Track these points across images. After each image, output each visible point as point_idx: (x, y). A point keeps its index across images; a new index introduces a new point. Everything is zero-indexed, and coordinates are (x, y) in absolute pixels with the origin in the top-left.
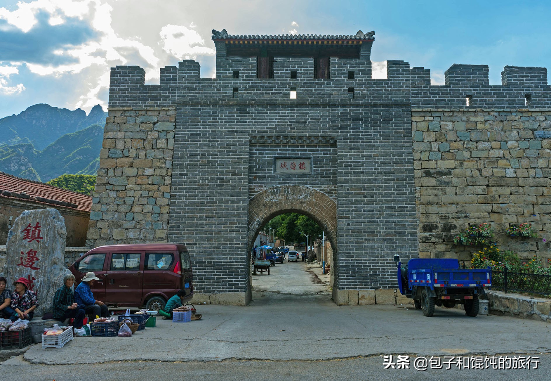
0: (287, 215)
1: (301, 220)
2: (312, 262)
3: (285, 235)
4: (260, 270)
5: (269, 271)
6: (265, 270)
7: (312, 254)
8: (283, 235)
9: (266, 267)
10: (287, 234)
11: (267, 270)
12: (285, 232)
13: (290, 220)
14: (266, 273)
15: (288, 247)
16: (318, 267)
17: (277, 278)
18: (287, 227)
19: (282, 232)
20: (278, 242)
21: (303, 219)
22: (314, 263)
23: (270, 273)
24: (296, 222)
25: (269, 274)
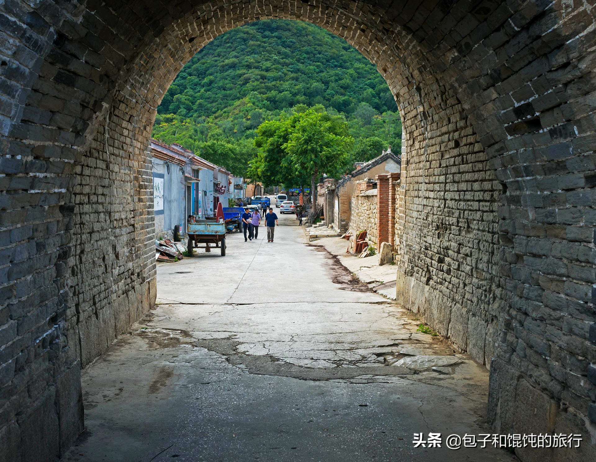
0: (267, 136)
1: (294, 143)
2: (315, 223)
3: (263, 172)
4: (204, 245)
5: (223, 248)
6: (214, 245)
7: (315, 209)
8: (260, 173)
9: (219, 239)
10: (267, 170)
11: (220, 244)
12: (262, 167)
13: (272, 144)
14: (218, 251)
15: (269, 197)
16: (331, 236)
17: (240, 268)
18: (266, 157)
19: (258, 168)
20: (251, 187)
21: (298, 139)
22: (320, 226)
23: (227, 251)
24: (285, 145)
25: (223, 254)
